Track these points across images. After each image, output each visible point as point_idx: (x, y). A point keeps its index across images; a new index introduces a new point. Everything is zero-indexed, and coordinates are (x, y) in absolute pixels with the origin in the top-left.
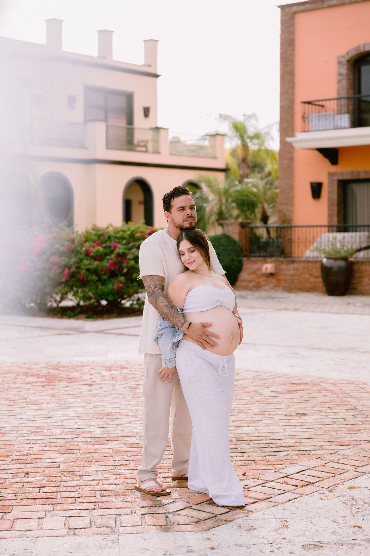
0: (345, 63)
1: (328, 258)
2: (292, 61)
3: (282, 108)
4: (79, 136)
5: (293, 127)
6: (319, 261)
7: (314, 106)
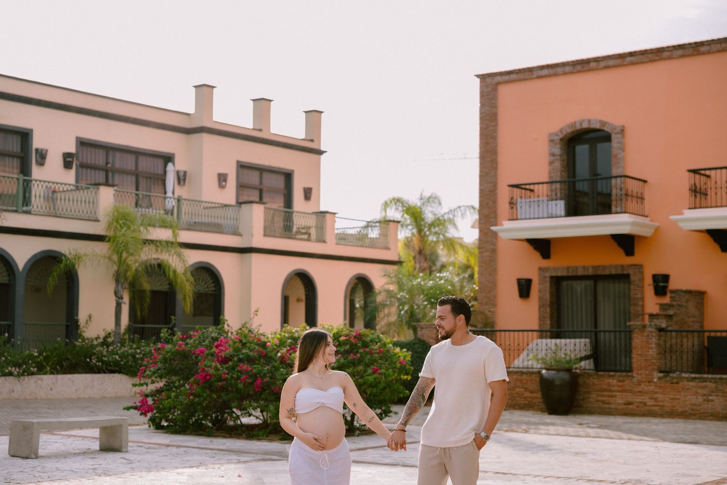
0: (558, 141)
1: (547, 369)
2: (495, 138)
3: (482, 192)
4: (232, 220)
5: (496, 215)
6: (536, 373)
7: (523, 191)
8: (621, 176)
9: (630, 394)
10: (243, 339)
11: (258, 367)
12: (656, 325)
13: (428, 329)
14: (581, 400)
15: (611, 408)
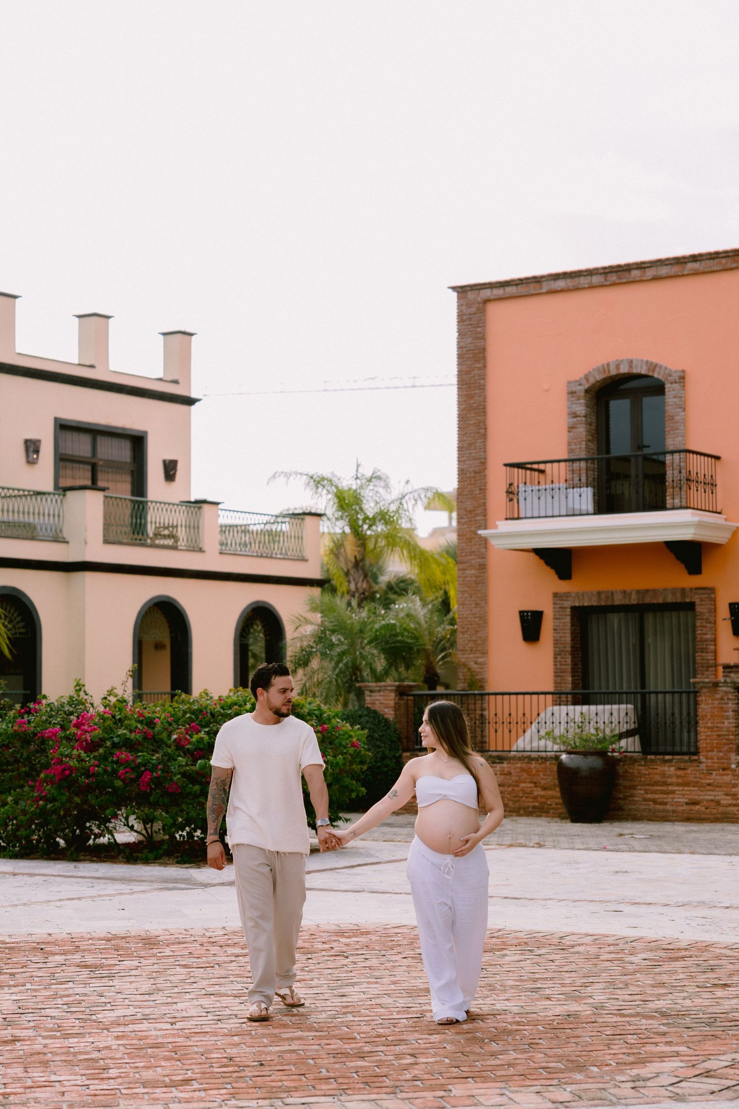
0: (582, 394)
1: (569, 753)
2: (483, 388)
3: (462, 472)
4: (51, 518)
5: (485, 509)
6: (551, 758)
7: (528, 472)
8: (679, 452)
9: (696, 789)
10: (117, 714)
11: (144, 756)
12: (734, 683)
13: (382, 693)
14: (621, 799)
15: (667, 811)
